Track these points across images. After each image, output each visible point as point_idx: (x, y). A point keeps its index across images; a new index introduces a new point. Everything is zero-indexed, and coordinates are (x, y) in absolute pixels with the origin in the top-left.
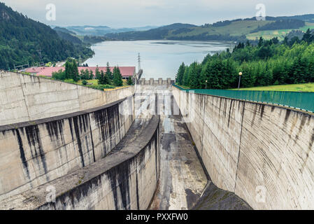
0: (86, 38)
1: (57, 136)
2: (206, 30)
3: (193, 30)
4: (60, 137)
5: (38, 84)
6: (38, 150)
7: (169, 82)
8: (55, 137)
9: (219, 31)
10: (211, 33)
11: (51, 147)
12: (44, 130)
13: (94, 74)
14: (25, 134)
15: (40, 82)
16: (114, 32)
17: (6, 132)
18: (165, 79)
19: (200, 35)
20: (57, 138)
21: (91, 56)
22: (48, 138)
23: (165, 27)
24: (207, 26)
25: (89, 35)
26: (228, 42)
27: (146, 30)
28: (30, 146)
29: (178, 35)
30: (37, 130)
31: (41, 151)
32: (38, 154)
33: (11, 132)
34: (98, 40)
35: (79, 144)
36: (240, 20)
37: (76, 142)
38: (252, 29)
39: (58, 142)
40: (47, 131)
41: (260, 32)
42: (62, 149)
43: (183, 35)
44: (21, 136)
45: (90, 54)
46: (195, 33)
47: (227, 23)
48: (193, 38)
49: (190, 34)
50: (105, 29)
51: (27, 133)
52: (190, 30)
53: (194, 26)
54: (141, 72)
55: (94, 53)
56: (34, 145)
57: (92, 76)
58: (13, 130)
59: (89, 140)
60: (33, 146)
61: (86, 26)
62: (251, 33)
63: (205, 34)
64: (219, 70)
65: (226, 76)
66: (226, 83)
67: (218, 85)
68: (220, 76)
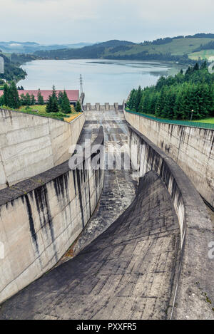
0: (14, 56)
1: (63, 193)
2: (146, 48)
3: (131, 48)
4: (65, 194)
5: (9, 120)
6: (46, 216)
7: (117, 107)
8: (61, 195)
9: (160, 50)
10: (151, 52)
11: (58, 209)
12: (52, 189)
13: (36, 98)
14: (34, 199)
15: (11, 117)
16: (44, 49)
17: (15, 202)
18: (112, 104)
19: (139, 54)
20: (63, 197)
21: (23, 77)
22: (55, 197)
23: (100, 44)
24: (147, 43)
25: (17, 52)
26: (170, 62)
27: (80, 47)
28: (39, 212)
29: (117, 54)
30: (46, 191)
31: (49, 216)
32: (47, 221)
33: (20, 200)
34: (29, 58)
35: (80, 198)
36: (182, 37)
37: (78, 197)
38: (195, 48)
39: (64, 201)
40: (54, 190)
41: (203, 52)
42: (67, 208)
43: (122, 53)
44: (31, 203)
45: (22, 75)
46: (135, 52)
47: (168, 40)
48: (132, 58)
49: (129, 53)
50: (34, 46)
51: (36, 197)
52: (128, 49)
53: (131, 43)
54: (83, 95)
55: (25, 74)
56: (43, 211)
57: (34, 100)
58: (22, 197)
59: (87, 191)
60: (41, 213)
61: (12, 42)
62: (193, 52)
63: (145, 52)
64: (200, 95)
65: (207, 104)
66: (207, 112)
67: (198, 114)
68: (200, 104)
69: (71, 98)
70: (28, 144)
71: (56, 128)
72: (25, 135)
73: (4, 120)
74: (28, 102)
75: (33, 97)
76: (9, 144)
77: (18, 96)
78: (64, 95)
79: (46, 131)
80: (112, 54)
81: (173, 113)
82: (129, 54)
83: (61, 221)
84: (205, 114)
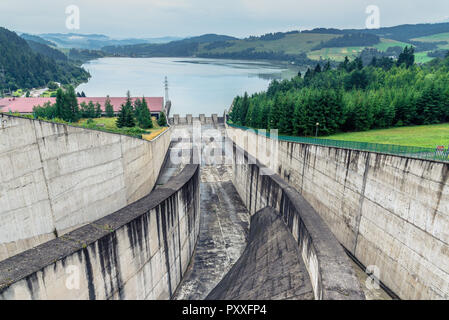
0: (73, 52)
1: (141, 245)
2: (252, 45)
3: (233, 44)
4: (144, 245)
5: (63, 138)
6: (114, 281)
7: (216, 119)
8: (139, 247)
9: (269, 47)
10: (259, 50)
11: (133, 269)
12: (124, 237)
13: (103, 108)
14: (98, 255)
15: (67, 135)
16: (116, 44)
17: (69, 260)
18: (208, 115)
19: (243, 52)
20: (141, 249)
21: (85, 80)
22: (130, 251)
23: (192, 38)
24: (253, 39)
25: (78, 47)
26: (284, 62)
27: (166, 42)
28: (104, 276)
29: (213, 51)
30: (115, 242)
31: (119, 281)
32: (115, 289)
33: (76, 257)
34: (94, 55)
35: (166, 250)
36: (297, 32)
37: (162, 249)
38: (315, 45)
39: (142, 256)
40: (127, 239)
41: (324, 50)
42: (147, 267)
43: (221, 51)
44: (92, 260)
45: (84, 77)
46: (239, 50)
47: (280, 36)
48: (234, 56)
49: (230, 50)
50: (101, 39)
51: (100, 251)
52: (229, 45)
53: (233, 38)
54: (169, 104)
55: (89, 75)
56: (110, 273)
57: (99, 111)
58: (79, 252)
59: (176, 239)
60: (108, 276)
61: (71, 35)
62: (312, 50)
63: (251, 50)
64: (326, 105)
65: (335, 115)
66: (336, 125)
67: (325, 128)
68: (327, 115)
69: (152, 108)
70: (89, 172)
71: (130, 149)
72: (86, 159)
73: (56, 139)
74: (91, 113)
75: (99, 106)
76: (61, 173)
77: (77, 105)
78: (142, 104)
79: (116, 153)
80: (209, 52)
81: (292, 127)
82: (230, 52)
83: (137, 288)
84: (335, 128)
